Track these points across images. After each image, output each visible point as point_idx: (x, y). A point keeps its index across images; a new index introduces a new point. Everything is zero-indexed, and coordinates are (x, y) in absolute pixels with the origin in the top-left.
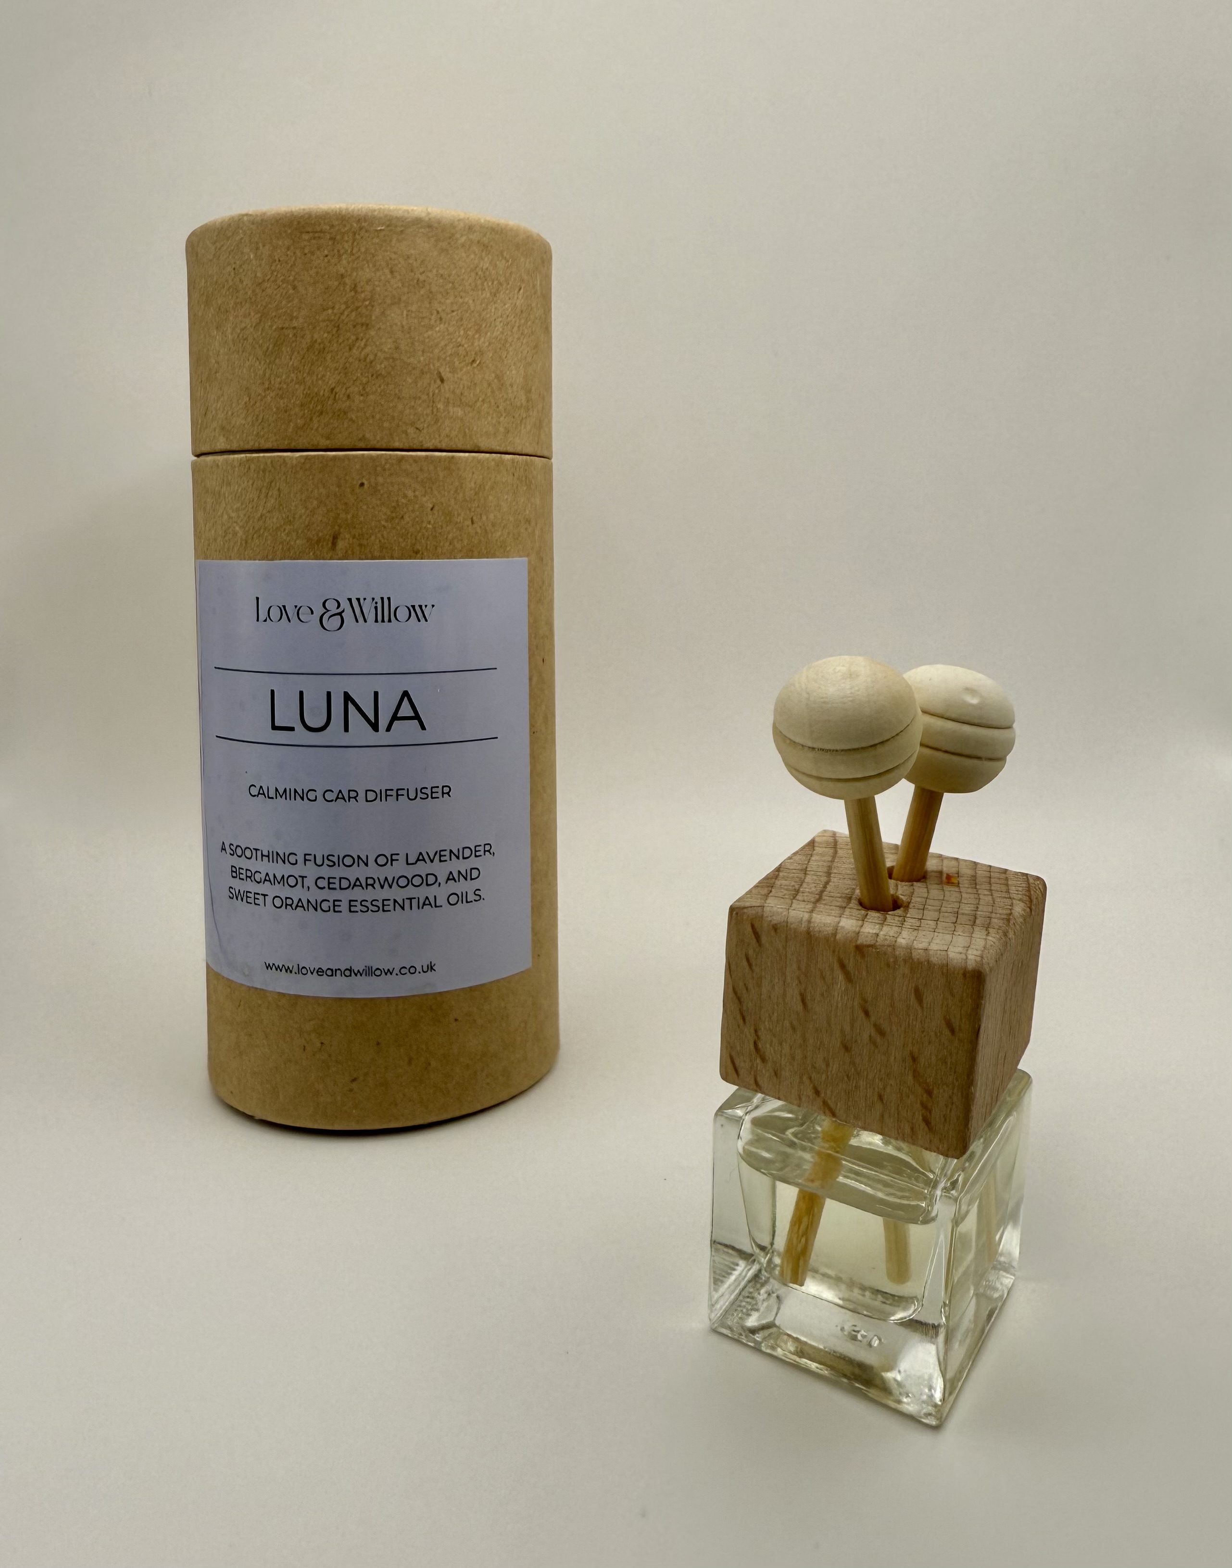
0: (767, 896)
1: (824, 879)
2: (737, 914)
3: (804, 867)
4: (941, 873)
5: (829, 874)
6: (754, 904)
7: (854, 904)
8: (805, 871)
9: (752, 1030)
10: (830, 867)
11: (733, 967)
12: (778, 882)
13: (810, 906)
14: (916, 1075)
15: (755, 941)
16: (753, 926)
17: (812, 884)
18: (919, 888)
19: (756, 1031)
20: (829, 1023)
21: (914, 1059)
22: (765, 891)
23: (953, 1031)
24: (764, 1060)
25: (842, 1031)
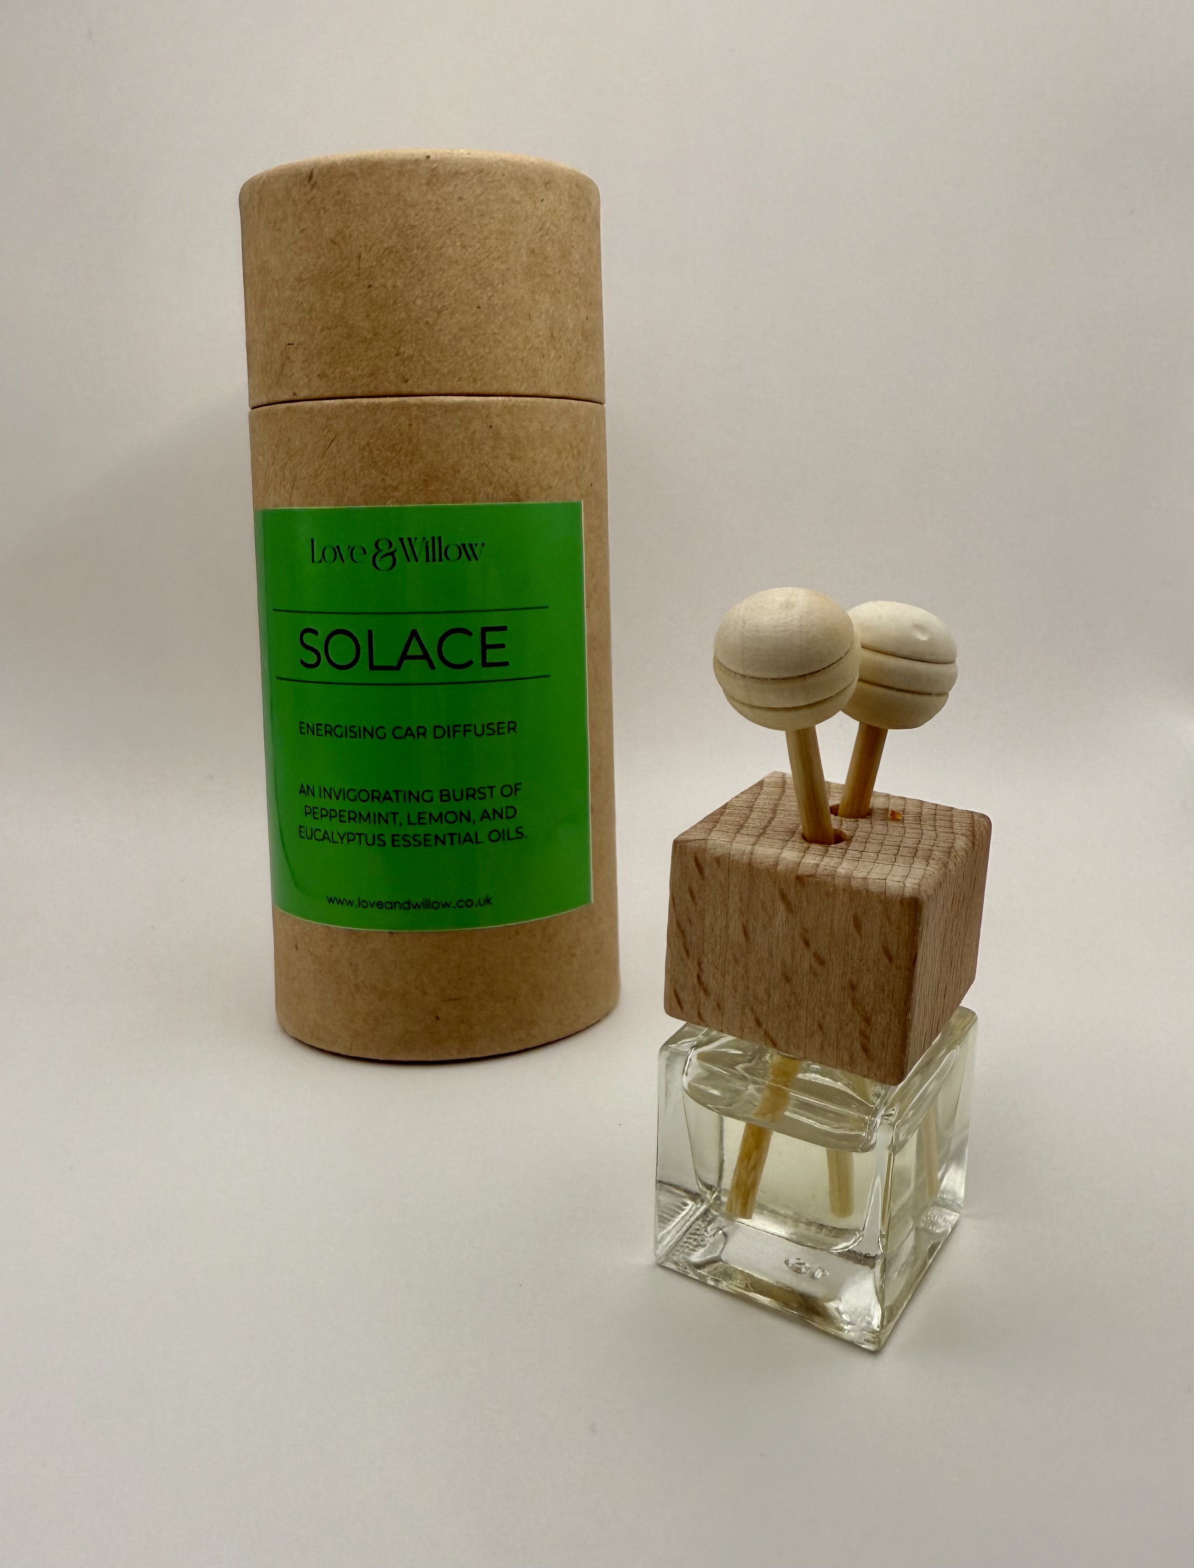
0: (711, 830)
1: (769, 815)
2: (680, 847)
3: (751, 804)
4: (887, 810)
5: (774, 811)
6: (698, 837)
7: (797, 837)
8: (751, 808)
9: (696, 963)
10: (776, 805)
11: (677, 901)
12: (722, 818)
13: (752, 840)
14: (854, 1002)
15: (698, 873)
16: (696, 860)
17: (756, 820)
18: (864, 824)
19: (699, 964)
20: (771, 954)
21: (853, 987)
22: (710, 826)
23: (891, 959)
24: (706, 991)
25: (783, 963)
